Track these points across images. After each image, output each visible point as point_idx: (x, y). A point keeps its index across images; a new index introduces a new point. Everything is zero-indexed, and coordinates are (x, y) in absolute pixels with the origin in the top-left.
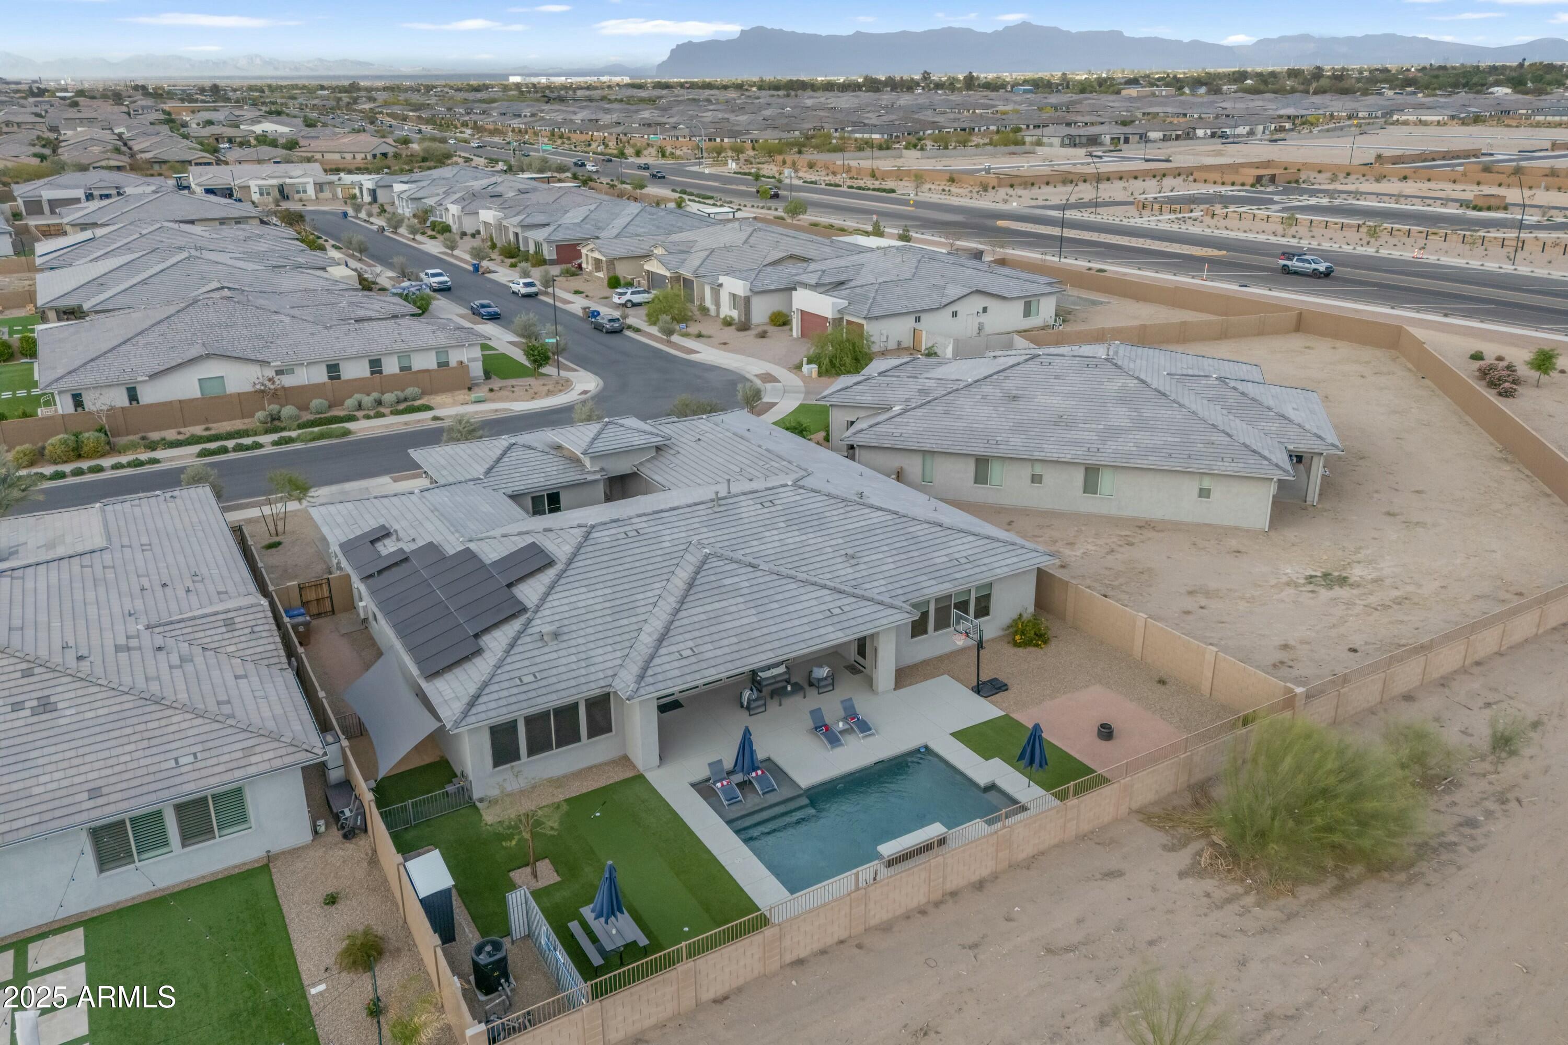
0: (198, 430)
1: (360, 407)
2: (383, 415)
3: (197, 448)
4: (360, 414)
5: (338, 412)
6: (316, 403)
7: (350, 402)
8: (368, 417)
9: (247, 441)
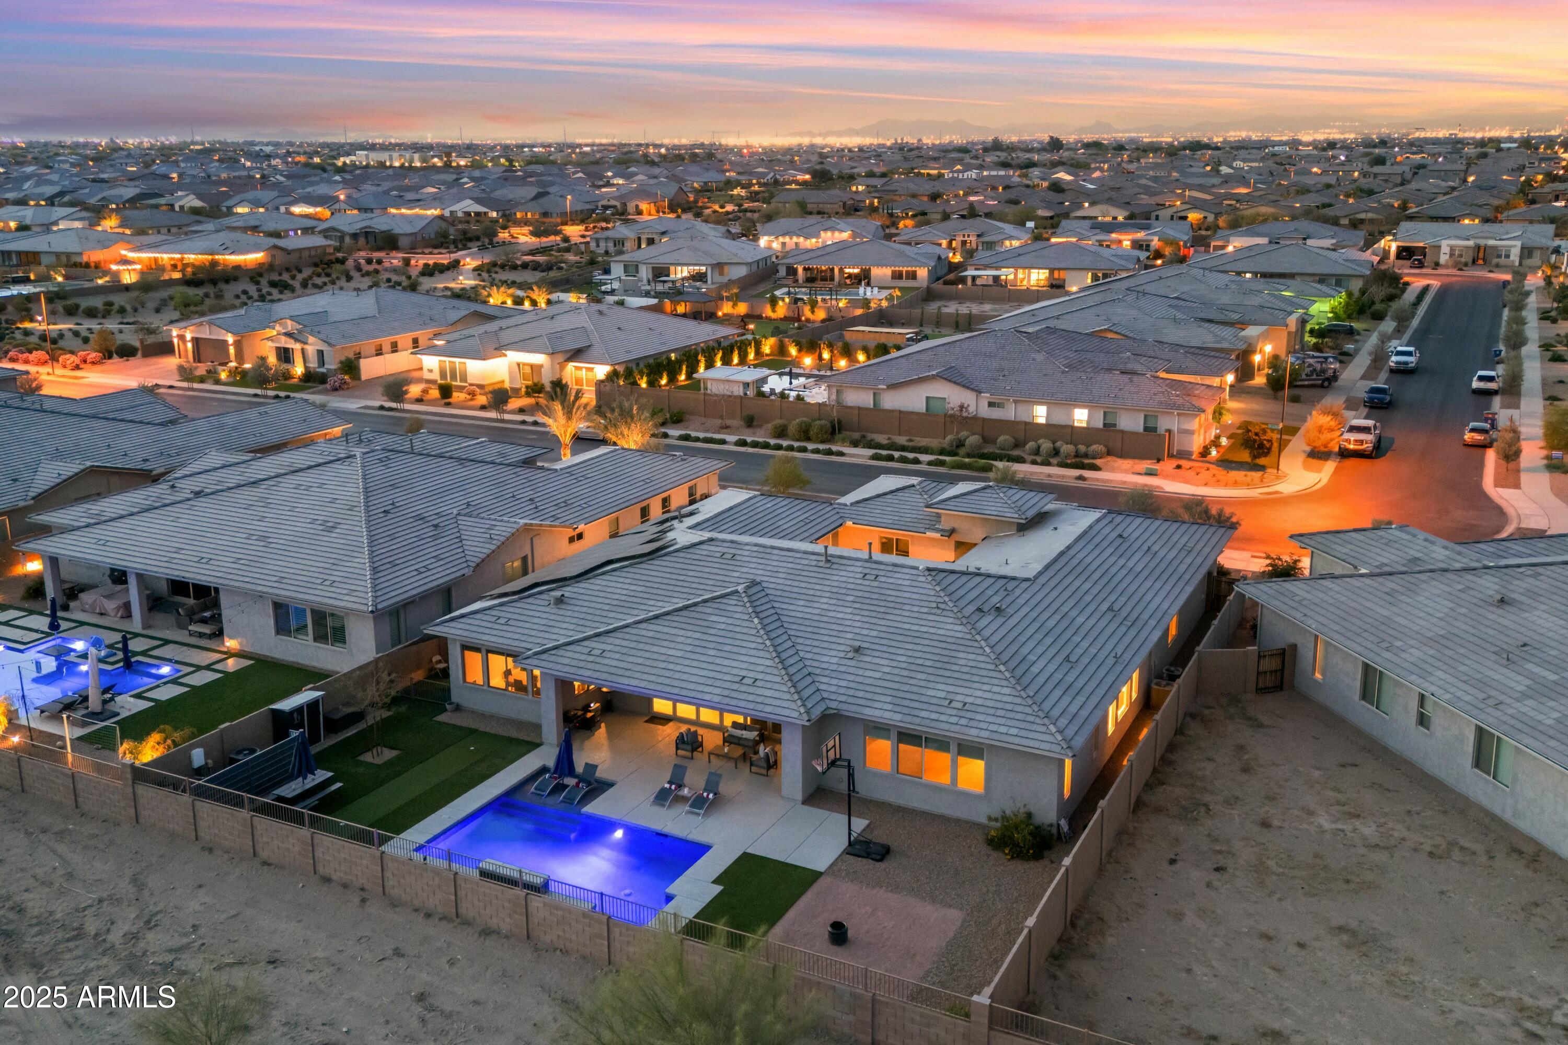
0: (902, 440)
1: (1037, 452)
2: (1048, 464)
3: (871, 452)
4: (1029, 458)
5: (1015, 453)
6: (1002, 438)
7: (1031, 445)
8: (1034, 462)
9: (911, 456)
